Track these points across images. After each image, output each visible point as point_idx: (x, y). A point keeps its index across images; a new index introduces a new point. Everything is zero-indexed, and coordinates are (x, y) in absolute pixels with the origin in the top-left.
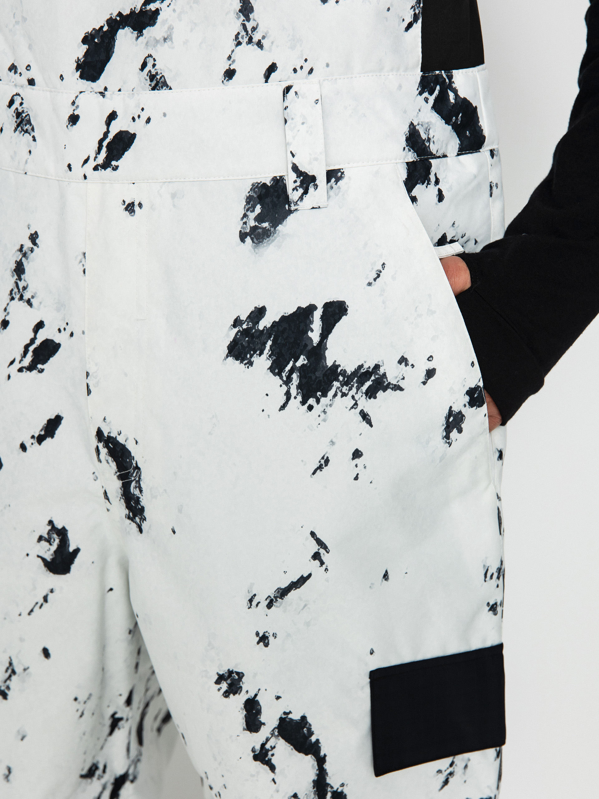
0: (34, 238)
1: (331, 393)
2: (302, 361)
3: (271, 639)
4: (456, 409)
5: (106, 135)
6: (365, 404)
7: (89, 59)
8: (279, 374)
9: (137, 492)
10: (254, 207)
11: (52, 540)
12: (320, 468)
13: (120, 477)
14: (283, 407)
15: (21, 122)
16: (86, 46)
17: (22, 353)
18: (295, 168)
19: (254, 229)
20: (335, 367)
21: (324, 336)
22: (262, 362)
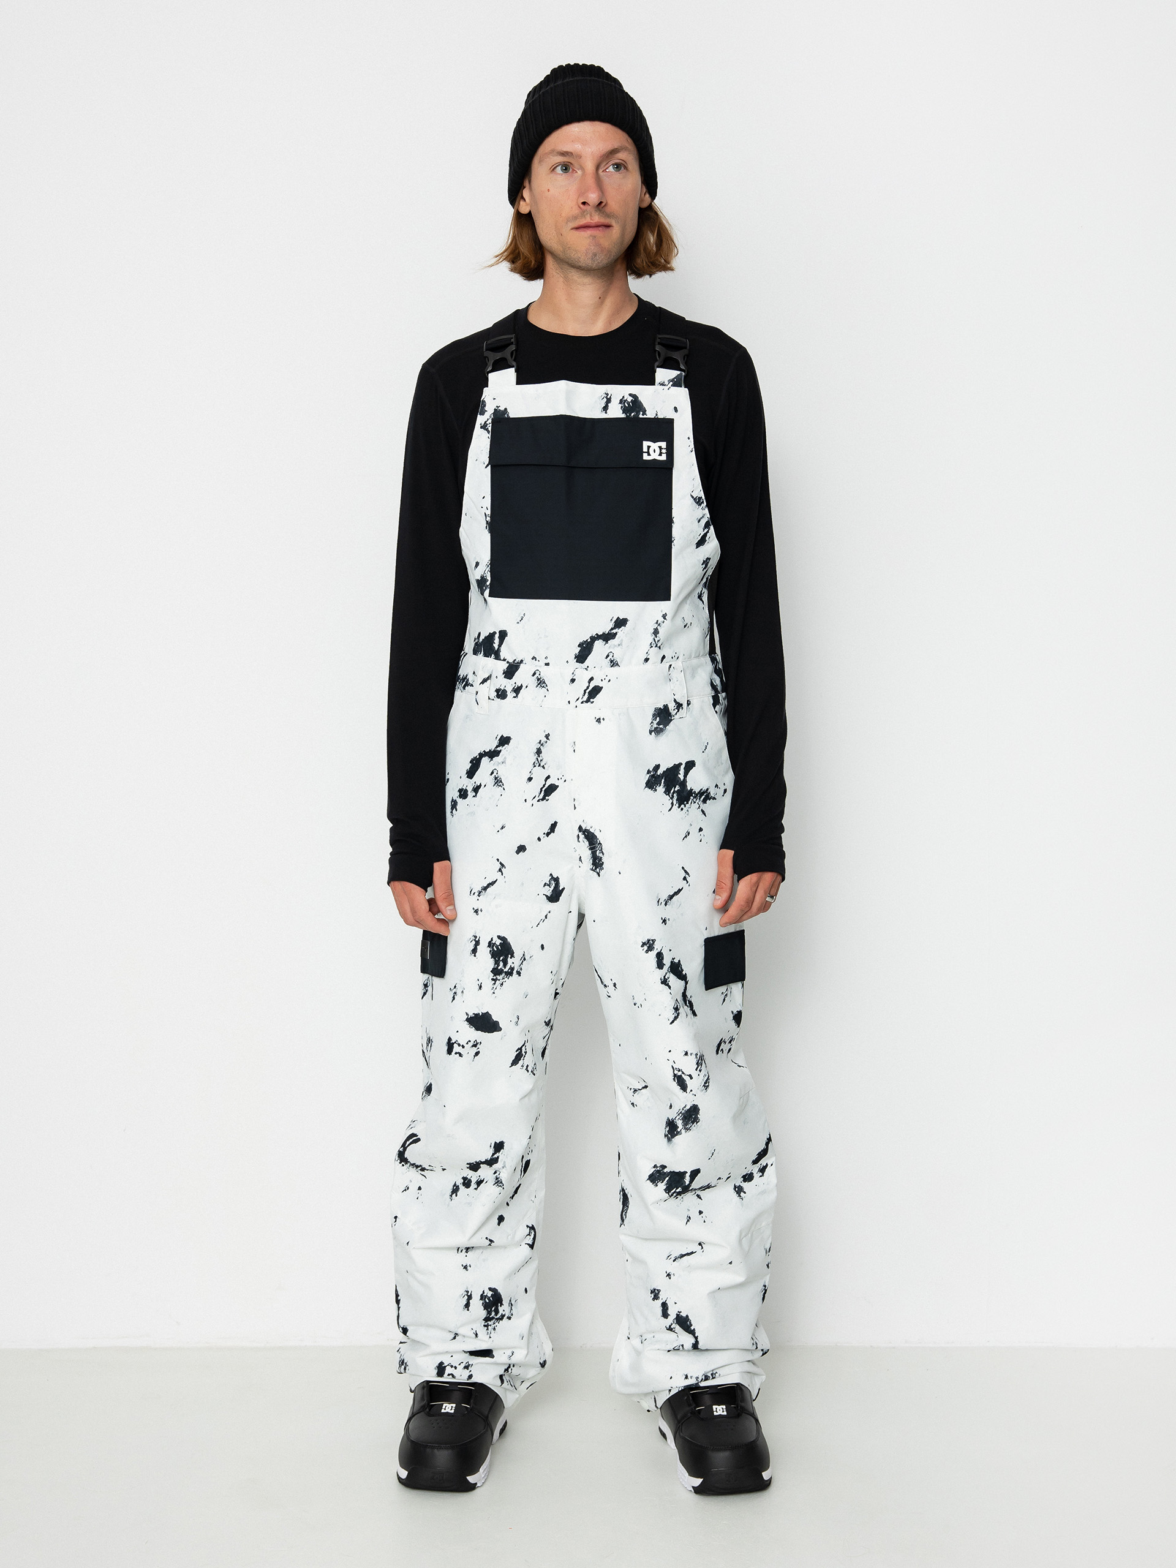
0: (547, 736)
1: (690, 802)
2: (677, 788)
3: (667, 921)
5: (588, 688)
6: (703, 806)
7: (581, 654)
8: (668, 795)
9: (601, 855)
10: (655, 719)
11: (551, 885)
12: (686, 837)
13: (590, 849)
14: (670, 810)
15: (540, 683)
16: (581, 648)
17: (539, 793)
18: (675, 701)
19: (656, 728)
20: (691, 790)
21: (685, 776)
22: (661, 789)
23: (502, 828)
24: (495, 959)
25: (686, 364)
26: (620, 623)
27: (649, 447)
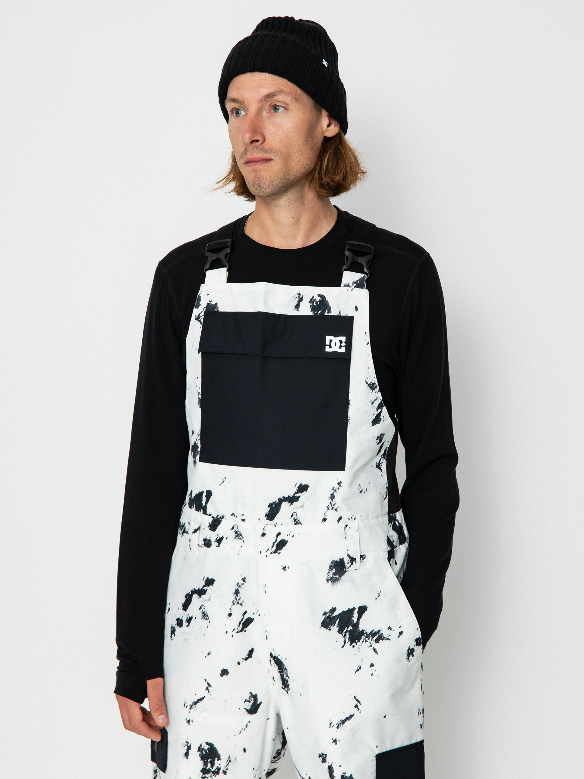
0: (244, 580)
1: (361, 641)
2: (350, 628)
3: (338, 742)
4: (411, 647)
5: (276, 541)
6: (375, 645)
7: (270, 513)
8: (341, 633)
9: (287, 678)
10: (332, 569)
11: (251, 701)
12: (358, 670)
13: (280, 672)
14: (343, 647)
15: (237, 535)
16: (270, 508)
17: (238, 625)
18: (348, 555)
19: (332, 578)
20: (363, 631)
21: (359, 619)
22: (335, 629)
23: (209, 654)
24: (204, 761)
25: (369, 268)
26: (303, 488)
27: (331, 341)
